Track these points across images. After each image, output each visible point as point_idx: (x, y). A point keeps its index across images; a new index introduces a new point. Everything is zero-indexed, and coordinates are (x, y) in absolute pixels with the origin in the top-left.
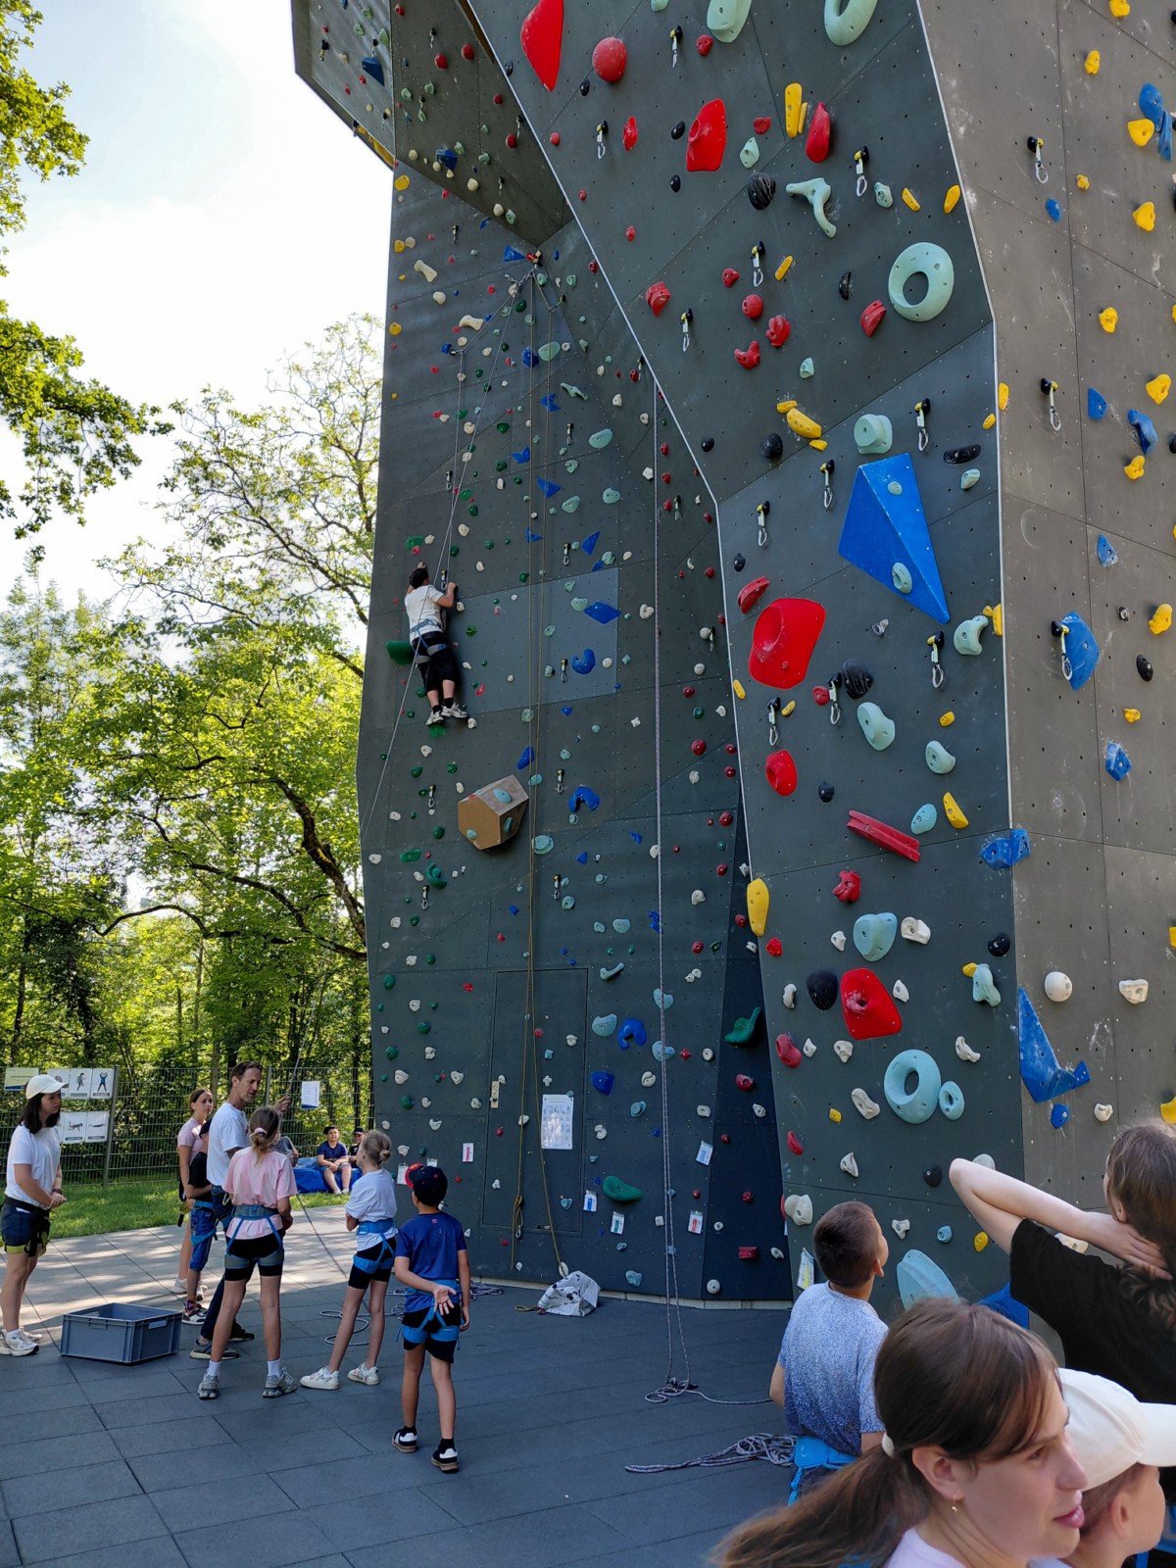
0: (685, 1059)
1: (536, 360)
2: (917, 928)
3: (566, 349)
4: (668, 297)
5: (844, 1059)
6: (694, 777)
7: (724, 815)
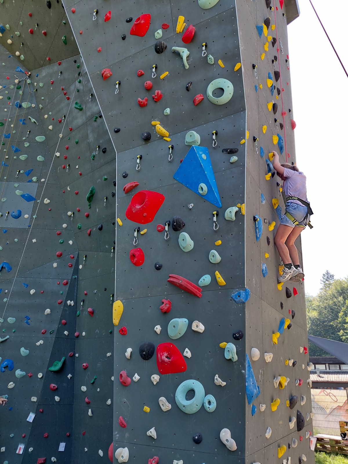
0: (30, 377)
1: (20, 106)
2: (199, 325)
3: (33, 106)
4: (111, 75)
5: (155, 383)
6: (55, 265)
7: (65, 281)
